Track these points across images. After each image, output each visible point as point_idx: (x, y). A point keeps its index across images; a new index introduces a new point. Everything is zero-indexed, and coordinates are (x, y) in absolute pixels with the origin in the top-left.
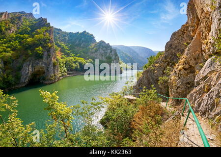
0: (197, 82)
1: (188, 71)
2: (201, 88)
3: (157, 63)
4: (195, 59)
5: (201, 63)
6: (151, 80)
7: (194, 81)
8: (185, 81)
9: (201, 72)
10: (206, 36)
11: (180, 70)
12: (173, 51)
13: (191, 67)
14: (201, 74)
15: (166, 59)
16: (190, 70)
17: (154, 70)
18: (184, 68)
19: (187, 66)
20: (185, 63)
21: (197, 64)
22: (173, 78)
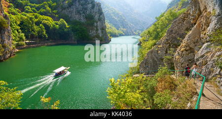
0: (197, 59)
1: (189, 51)
2: (200, 63)
3: (159, 45)
4: (194, 43)
5: (199, 45)
6: (156, 59)
7: (194, 58)
8: (187, 59)
9: (200, 52)
10: (204, 29)
11: (182, 52)
12: (174, 35)
13: (191, 48)
14: (199, 53)
15: (167, 41)
16: (191, 50)
17: (158, 51)
18: (185, 50)
19: (188, 48)
20: (186, 46)
21: (196, 46)
22: (177, 57)
